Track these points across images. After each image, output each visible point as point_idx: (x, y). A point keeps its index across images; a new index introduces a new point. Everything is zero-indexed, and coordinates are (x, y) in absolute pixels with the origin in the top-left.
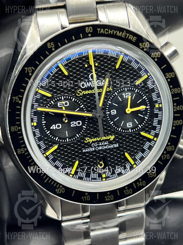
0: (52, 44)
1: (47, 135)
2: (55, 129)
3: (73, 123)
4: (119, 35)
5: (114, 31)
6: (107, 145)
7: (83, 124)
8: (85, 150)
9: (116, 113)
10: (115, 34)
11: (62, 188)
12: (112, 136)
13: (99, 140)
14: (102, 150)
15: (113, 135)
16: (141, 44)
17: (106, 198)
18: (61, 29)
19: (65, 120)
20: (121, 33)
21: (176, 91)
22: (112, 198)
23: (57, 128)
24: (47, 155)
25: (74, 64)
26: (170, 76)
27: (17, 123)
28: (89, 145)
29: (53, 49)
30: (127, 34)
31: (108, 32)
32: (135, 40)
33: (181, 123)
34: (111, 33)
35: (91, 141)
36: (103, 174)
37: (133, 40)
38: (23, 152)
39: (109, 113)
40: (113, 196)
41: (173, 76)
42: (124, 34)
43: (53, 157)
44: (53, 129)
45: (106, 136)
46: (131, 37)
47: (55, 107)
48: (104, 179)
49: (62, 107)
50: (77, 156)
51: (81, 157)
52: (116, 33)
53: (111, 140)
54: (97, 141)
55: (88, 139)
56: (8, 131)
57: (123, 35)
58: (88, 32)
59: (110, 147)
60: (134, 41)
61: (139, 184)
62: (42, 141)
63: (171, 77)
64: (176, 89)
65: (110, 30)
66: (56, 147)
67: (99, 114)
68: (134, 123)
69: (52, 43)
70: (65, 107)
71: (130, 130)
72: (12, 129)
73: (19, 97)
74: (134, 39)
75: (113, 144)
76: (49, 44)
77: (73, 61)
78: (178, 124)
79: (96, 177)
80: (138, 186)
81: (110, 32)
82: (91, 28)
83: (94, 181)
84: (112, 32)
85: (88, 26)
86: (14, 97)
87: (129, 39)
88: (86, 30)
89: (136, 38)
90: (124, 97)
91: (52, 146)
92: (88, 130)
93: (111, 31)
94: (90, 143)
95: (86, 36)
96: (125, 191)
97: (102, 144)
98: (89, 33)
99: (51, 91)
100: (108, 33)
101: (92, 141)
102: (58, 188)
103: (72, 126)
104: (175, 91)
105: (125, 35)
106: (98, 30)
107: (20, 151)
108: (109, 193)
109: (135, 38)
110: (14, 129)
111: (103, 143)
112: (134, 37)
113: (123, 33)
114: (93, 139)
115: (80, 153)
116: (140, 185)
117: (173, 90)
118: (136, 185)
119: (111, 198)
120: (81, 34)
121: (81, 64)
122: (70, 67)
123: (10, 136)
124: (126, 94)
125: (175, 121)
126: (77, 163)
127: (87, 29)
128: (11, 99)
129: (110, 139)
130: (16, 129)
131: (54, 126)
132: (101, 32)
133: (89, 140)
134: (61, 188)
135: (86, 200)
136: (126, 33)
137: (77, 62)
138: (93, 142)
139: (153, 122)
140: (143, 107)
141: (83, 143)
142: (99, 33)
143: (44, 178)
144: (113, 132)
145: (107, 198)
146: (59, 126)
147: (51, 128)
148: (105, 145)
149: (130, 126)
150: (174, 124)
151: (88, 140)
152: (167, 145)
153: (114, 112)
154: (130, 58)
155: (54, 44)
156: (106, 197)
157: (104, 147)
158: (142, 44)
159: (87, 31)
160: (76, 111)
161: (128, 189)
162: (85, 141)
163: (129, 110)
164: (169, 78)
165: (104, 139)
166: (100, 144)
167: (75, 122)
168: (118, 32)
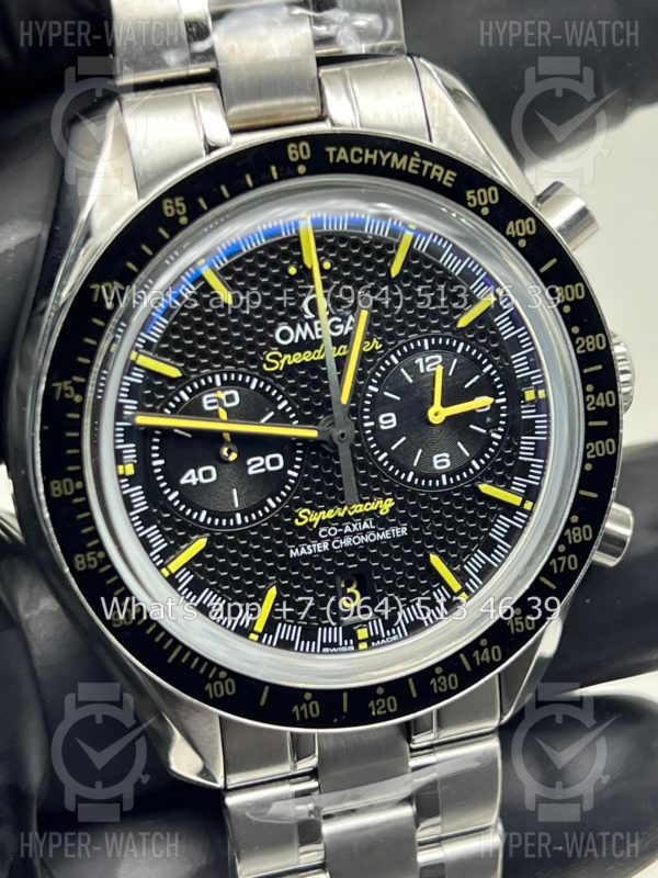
0: (178, 204)
1: (168, 506)
2: (194, 483)
3: (253, 463)
4: (398, 167)
5: (381, 153)
6: (371, 530)
7: (289, 464)
8: (297, 550)
9: (394, 424)
10: (384, 163)
11: (227, 678)
12: (384, 500)
13: (341, 514)
14: (352, 549)
15: (389, 497)
16: (473, 192)
17: (374, 708)
18: (204, 152)
19: (229, 452)
20: (405, 158)
21: (591, 343)
22: (392, 707)
23: (203, 481)
24: (173, 571)
25: (251, 268)
26: (570, 296)
27: (70, 468)
28: (310, 533)
29: (183, 220)
30: (424, 162)
31: (363, 156)
32: (452, 180)
33: (611, 450)
34: (370, 160)
35: (315, 518)
36: (360, 628)
37: (445, 182)
38: (92, 562)
39: (372, 424)
40: (394, 698)
41: (580, 294)
42: (415, 162)
43: (192, 576)
44: (190, 484)
45: (364, 502)
46: (438, 172)
47: (194, 410)
48: (363, 646)
49: (217, 411)
50: (272, 571)
51: (285, 575)
52: (389, 160)
53: (381, 513)
54: (336, 519)
55: (305, 514)
56: (43, 498)
57: (412, 164)
58: (297, 159)
59: (378, 536)
60: (450, 185)
61: (480, 656)
62: (155, 526)
63: (572, 299)
64: (591, 337)
65: (367, 151)
66: (200, 543)
67: (342, 429)
68: (456, 454)
69: (177, 200)
70: (226, 409)
71: (444, 477)
72: (54, 489)
73: (74, 384)
74: (447, 177)
75: (388, 526)
76: (168, 204)
77: (248, 255)
78: (601, 452)
79: (335, 640)
80: (478, 664)
81: (367, 156)
82: (304, 148)
83: (329, 653)
84: (374, 157)
85: (297, 140)
86: (58, 385)
87: (432, 177)
88: (290, 152)
89: (454, 174)
90: (422, 370)
91: (186, 540)
92: (307, 482)
93: (371, 152)
94: (315, 526)
95: (289, 171)
96: (433, 681)
97: (352, 528)
98: (300, 161)
99: (178, 358)
100: (361, 159)
101: (321, 521)
102: (212, 681)
103: (251, 471)
104: (589, 344)
105: (418, 166)
106: (328, 153)
107: (83, 562)
108: (380, 691)
109: (451, 176)
110: (58, 488)
111: (355, 526)
112: (449, 172)
113: (413, 159)
114: (324, 512)
115: (282, 562)
116: (483, 659)
117: (580, 342)
118: (472, 661)
119: (389, 706)
120: (273, 168)
121: (274, 264)
122: (240, 277)
123: (49, 511)
124: (427, 360)
125: (591, 444)
126: (272, 593)
127: (293, 149)
128: (49, 390)
129: (379, 509)
130: (68, 489)
131: (194, 476)
132: (339, 158)
133: (309, 516)
134: (223, 681)
135: (306, 716)
136: (422, 157)
137: (262, 259)
138: (323, 523)
139: (517, 449)
140: (483, 402)
141: (291, 526)
142: (331, 160)
143: (165, 647)
144: (389, 487)
145: (377, 707)
146: (207, 474)
147: (183, 481)
148: (365, 532)
149: (444, 464)
150: (588, 454)
151: (307, 516)
152: (569, 525)
153: (388, 421)
154: (435, 240)
155: (184, 202)
156: (372, 704)
157: (362, 539)
158: (475, 194)
159: (294, 155)
160: (263, 421)
161: (445, 673)
162: (296, 521)
163: (438, 413)
164: (566, 303)
166: (347, 529)
167: (261, 459)
168: (395, 156)
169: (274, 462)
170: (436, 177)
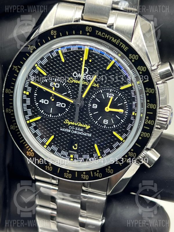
0: (55, 32)
1: (35, 106)
2: (43, 103)
3: (58, 104)
4: (113, 41)
5: (110, 36)
6: (82, 132)
7: (67, 107)
8: (62, 129)
9: (96, 108)
10: (110, 39)
11: (32, 152)
12: (88, 126)
13: (76, 125)
14: (76, 134)
15: (89, 125)
16: (131, 55)
17: (65, 175)
19: (52, 98)
20: (116, 40)
21: (152, 106)
22: (70, 177)
23: (45, 103)
24: (31, 122)
26: (150, 91)
27: (11, 87)
28: (67, 126)
29: (55, 37)
30: (121, 42)
31: (105, 36)
32: (127, 50)
33: (148, 136)
34: (107, 37)
35: (69, 123)
36: (72, 155)
37: (125, 50)
38: (10, 111)
39: (91, 105)
40: (71, 175)
41: (153, 92)
42: (118, 42)
43: (35, 125)
44: (42, 103)
45: (83, 124)
46: (123, 46)
47: (47, 85)
48: (72, 159)
49: (52, 87)
50: (55, 132)
51: (58, 134)
52: (112, 39)
53: (86, 128)
54: (74, 125)
55: (67, 121)
56: (3, 92)
57: (117, 42)
58: (87, 31)
59: (83, 134)
60: (126, 51)
61: (96, 174)
62: (30, 110)
63: (150, 92)
64: (152, 104)
65: (106, 35)
66: (39, 118)
68: (110, 121)
69: (55, 31)
70: (55, 88)
71: (105, 126)
72: (6, 91)
73: (18, 68)
74: (126, 48)
75: (87, 132)
76: (52, 32)
77: (72, 52)
78: (145, 135)
79: (65, 155)
80: (95, 176)
81: (106, 36)
82: (90, 29)
84: (108, 37)
85: (89, 26)
86: (14, 66)
87: (121, 47)
88: (86, 29)
89: (128, 48)
90: (108, 97)
91: (36, 116)
92: (70, 113)
93: (107, 35)
94: (68, 125)
95: (84, 33)
96: (82, 175)
97: (77, 129)
98: (88, 32)
99: (47, 71)
100: (104, 36)
101: (70, 124)
102: (29, 151)
103: (57, 105)
104: (151, 106)
105: (119, 43)
106: (96, 32)
107: (8, 110)
108: (68, 171)
109: (127, 48)
110: (7, 91)
112: (126, 47)
113: (118, 41)
114: (72, 122)
115: (58, 130)
116: (96, 175)
117: (149, 105)
118: (94, 174)
120: (81, 31)
121: (78, 56)
122: (68, 56)
123: (4, 96)
124: (110, 94)
125: (143, 132)
126: (53, 137)
127: (87, 28)
128: (12, 67)
129: (86, 127)
130: (9, 92)
131: (43, 101)
132: (99, 34)
133: (68, 122)
134: (31, 152)
135: (48, 170)
136: (120, 41)
137: (75, 54)
138: (70, 125)
139: (127, 126)
140: (121, 111)
141: (63, 123)
142: (96, 34)
143: (20, 138)
144: (89, 123)
145: (66, 175)
146: (46, 102)
147: (40, 101)
148: (80, 131)
149: (106, 123)
150: (141, 135)
151: (67, 122)
152: (130, 151)
153: (95, 106)
154: (121, 65)
156: (65, 174)
157: (79, 133)
158: (132, 56)
159: (87, 30)
160: (63, 94)
161: (86, 174)
162: (64, 122)
163: (108, 109)
164: (148, 93)
165: (81, 126)
166: (76, 129)
167: (60, 103)
168: (113, 39)
169: (63, 105)
170: (122, 47)
